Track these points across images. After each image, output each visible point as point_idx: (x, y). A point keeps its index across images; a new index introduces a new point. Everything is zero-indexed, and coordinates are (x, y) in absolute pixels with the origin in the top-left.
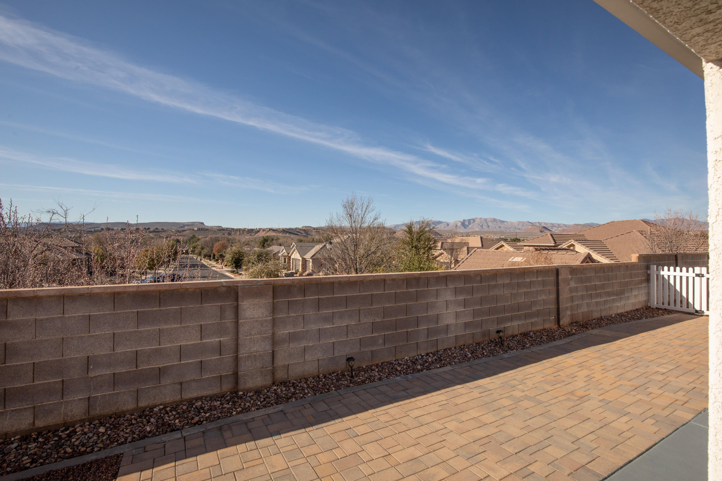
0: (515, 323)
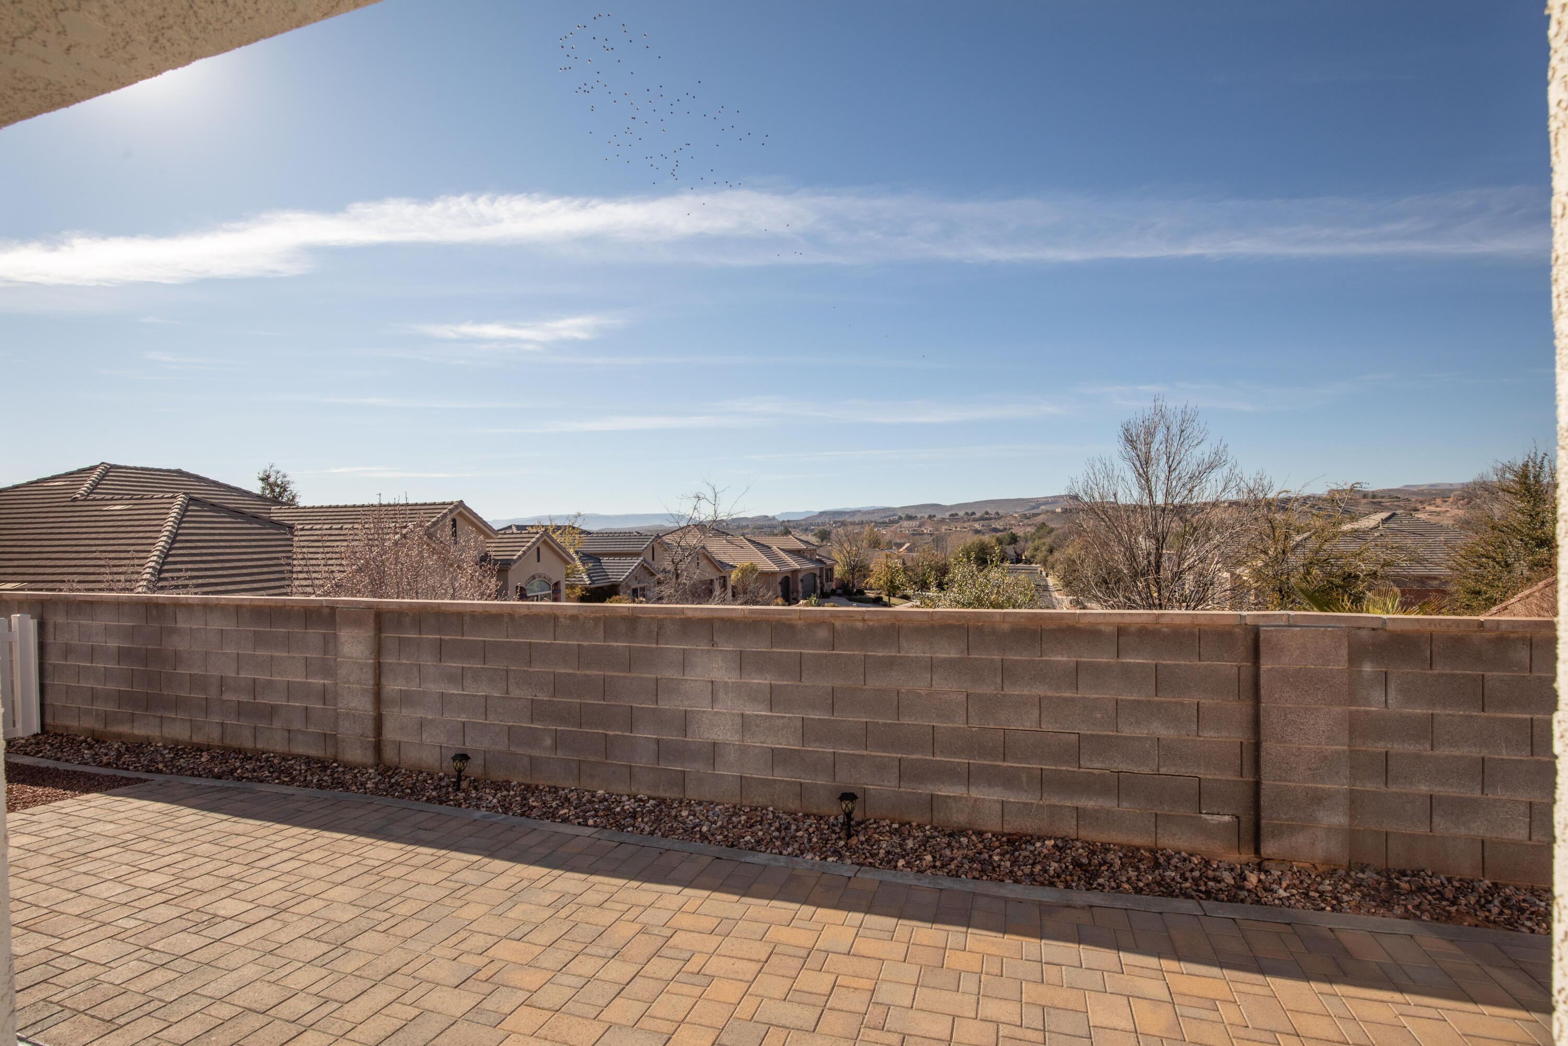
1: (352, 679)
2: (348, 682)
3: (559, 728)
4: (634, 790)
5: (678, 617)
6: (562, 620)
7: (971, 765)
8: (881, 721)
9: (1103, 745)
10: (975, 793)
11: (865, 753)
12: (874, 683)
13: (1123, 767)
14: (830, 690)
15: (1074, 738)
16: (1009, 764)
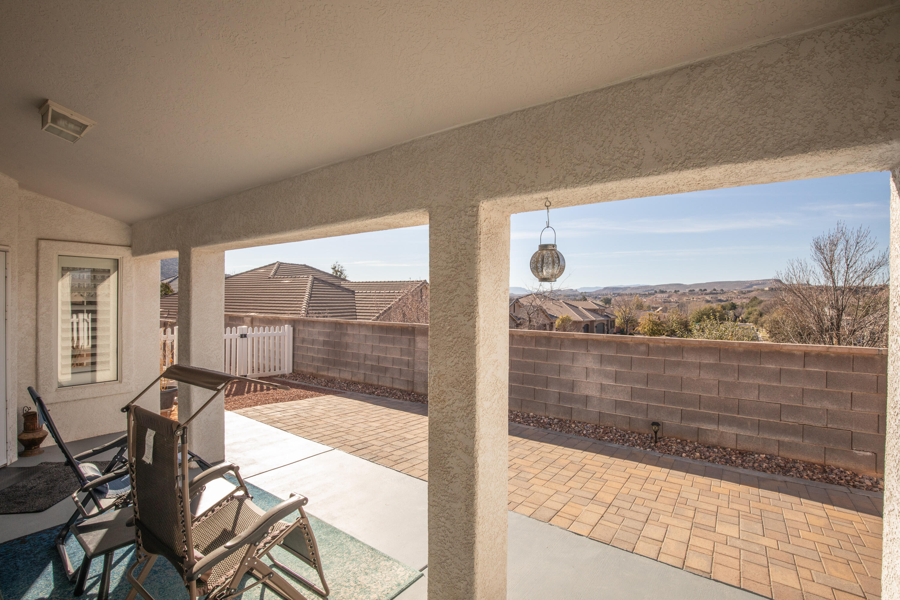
0: (730, 431)
1: (421, 358)
2: (420, 359)
3: (513, 384)
4: (547, 414)
5: (571, 338)
6: (516, 337)
7: (720, 415)
8: (672, 391)
9: (795, 411)
10: (722, 429)
11: (663, 405)
12: (669, 373)
13: (806, 422)
14: (646, 375)
15: (779, 406)
16: (741, 416)
